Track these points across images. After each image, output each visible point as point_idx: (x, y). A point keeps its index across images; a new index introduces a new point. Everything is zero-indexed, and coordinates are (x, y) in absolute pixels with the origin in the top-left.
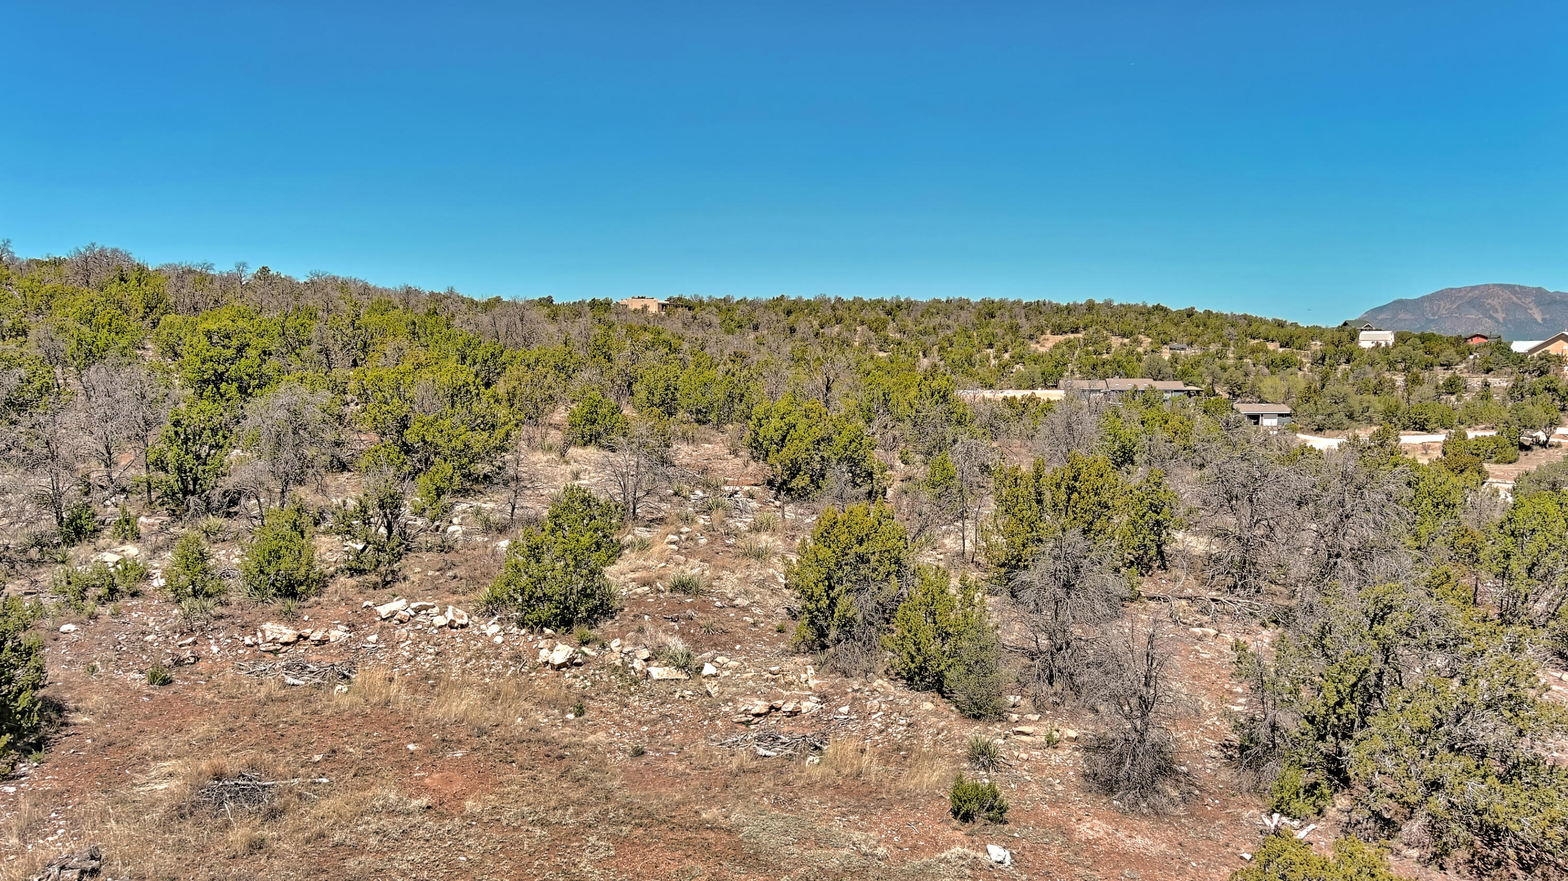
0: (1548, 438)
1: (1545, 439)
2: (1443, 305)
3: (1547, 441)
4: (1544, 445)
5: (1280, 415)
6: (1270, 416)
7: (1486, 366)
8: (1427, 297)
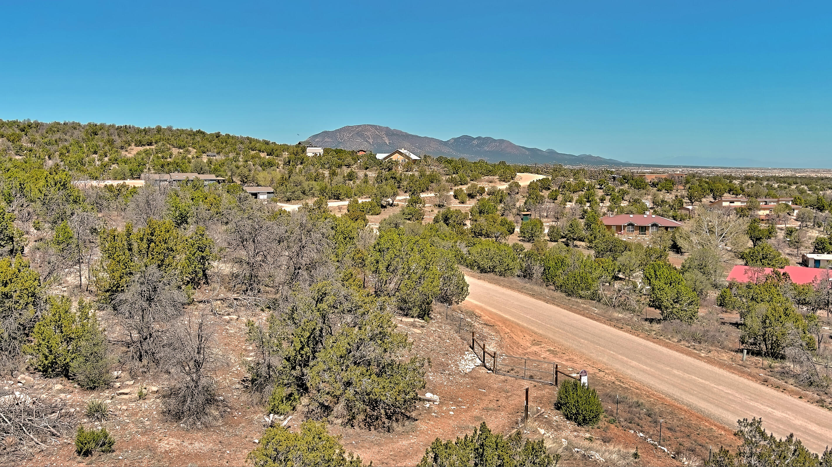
0: (393, 202)
1: (392, 202)
2: (346, 134)
3: (393, 203)
4: (391, 205)
5: (268, 193)
6: (263, 193)
7: (365, 166)
8: (338, 130)
